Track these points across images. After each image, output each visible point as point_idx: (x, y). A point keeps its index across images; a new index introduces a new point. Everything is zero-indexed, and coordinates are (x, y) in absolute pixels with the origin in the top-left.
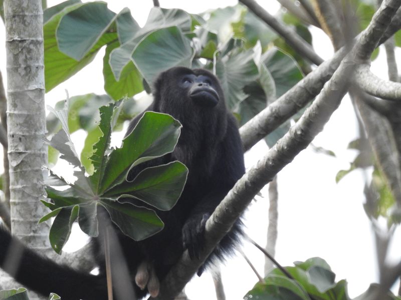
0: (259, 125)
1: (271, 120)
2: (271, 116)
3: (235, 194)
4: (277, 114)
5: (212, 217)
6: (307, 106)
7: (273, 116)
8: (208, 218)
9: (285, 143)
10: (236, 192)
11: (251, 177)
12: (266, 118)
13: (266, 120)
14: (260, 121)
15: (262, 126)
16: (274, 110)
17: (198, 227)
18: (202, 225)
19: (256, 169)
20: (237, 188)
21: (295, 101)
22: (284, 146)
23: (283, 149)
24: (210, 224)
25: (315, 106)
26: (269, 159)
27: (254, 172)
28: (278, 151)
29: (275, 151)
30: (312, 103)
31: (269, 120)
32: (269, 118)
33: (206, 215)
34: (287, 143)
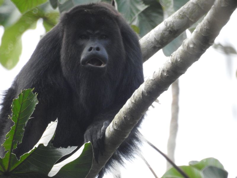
0: (155, 38)
1: (166, 34)
2: (166, 30)
3: (132, 103)
4: (172, 28)
5: (111, 124)
6: (198, 21)
7: (168, 30)
8: (109, 125)
9: (179, 56)
10: (133, 101)
11: (148, 87)
12: (162, 32)
13: (161, 33)
14: (155, 35)
15: (158, 39)
16: (168, 25)
17: (99, 133)
18: (102, 131)
19: (152, 80)
20: (135, 97)
21: (188, 16)
22: (178, 58)
23: (176, 61)
24: (109, 130)
25: (206, 21)
26: (163, 71)
27: (150, 82)
28: (172, 63)
29: (169, 63)
30: (203, 19)
31: (164, 33)
32: (164, 32)
33: (107, 122)
34: (181, 56)
